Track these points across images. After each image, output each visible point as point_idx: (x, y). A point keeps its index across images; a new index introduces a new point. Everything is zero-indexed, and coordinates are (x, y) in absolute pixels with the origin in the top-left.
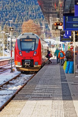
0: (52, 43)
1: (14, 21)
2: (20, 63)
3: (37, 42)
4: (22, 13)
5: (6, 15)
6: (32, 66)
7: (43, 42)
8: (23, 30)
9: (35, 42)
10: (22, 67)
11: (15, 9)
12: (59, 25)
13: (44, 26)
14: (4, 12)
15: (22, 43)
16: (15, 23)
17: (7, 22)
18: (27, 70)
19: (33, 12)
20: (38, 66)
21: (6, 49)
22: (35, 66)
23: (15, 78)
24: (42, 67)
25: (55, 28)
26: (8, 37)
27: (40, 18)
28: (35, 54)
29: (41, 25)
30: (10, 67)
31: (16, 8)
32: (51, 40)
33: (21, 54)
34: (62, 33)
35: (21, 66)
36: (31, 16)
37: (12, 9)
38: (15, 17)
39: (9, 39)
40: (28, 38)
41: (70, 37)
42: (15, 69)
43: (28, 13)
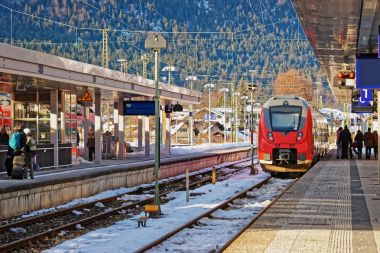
0: (335, 117)
1: (260, 73)
2: (268, 156)
3: (304, 114)
4: (275, 57)
5: (244, 61)
6: (293, 162)
7: (318, 114)
8: (278, 89)
9: (301, 113)
10: (273, 164)
11: (262, 48)
12: (348, 77)
13: (319, 83)
14: (240, 54)
15: (275, 116)
16: (262, 76)
17: (245, 74)
18: (283, 170)
19: (299, 55)
20: (307, 162)
21: (241, 129)
22: (299, 162)
23: (259, 186)
24: (313, 164)
25: (340, 83)
26: (247, 103)
27: (312, 66)
28: (299, 138)
29: (314, 79)
30: (250, 163)
31: (264, 46)
32: (334, 110)
33: (271, 138)
34: (356, 96)
35: (271, 162)
36: (293, 62)
37: (255, 49)
38: (262, 65)
39: (249, 108)
40: (286, 105)
41: (372, 103)
42: (260, 169)
43: (287, 55)
